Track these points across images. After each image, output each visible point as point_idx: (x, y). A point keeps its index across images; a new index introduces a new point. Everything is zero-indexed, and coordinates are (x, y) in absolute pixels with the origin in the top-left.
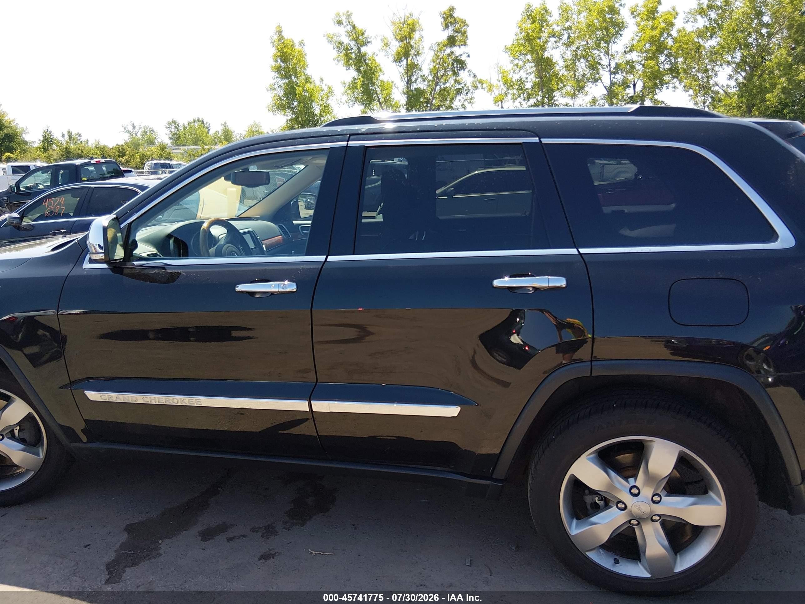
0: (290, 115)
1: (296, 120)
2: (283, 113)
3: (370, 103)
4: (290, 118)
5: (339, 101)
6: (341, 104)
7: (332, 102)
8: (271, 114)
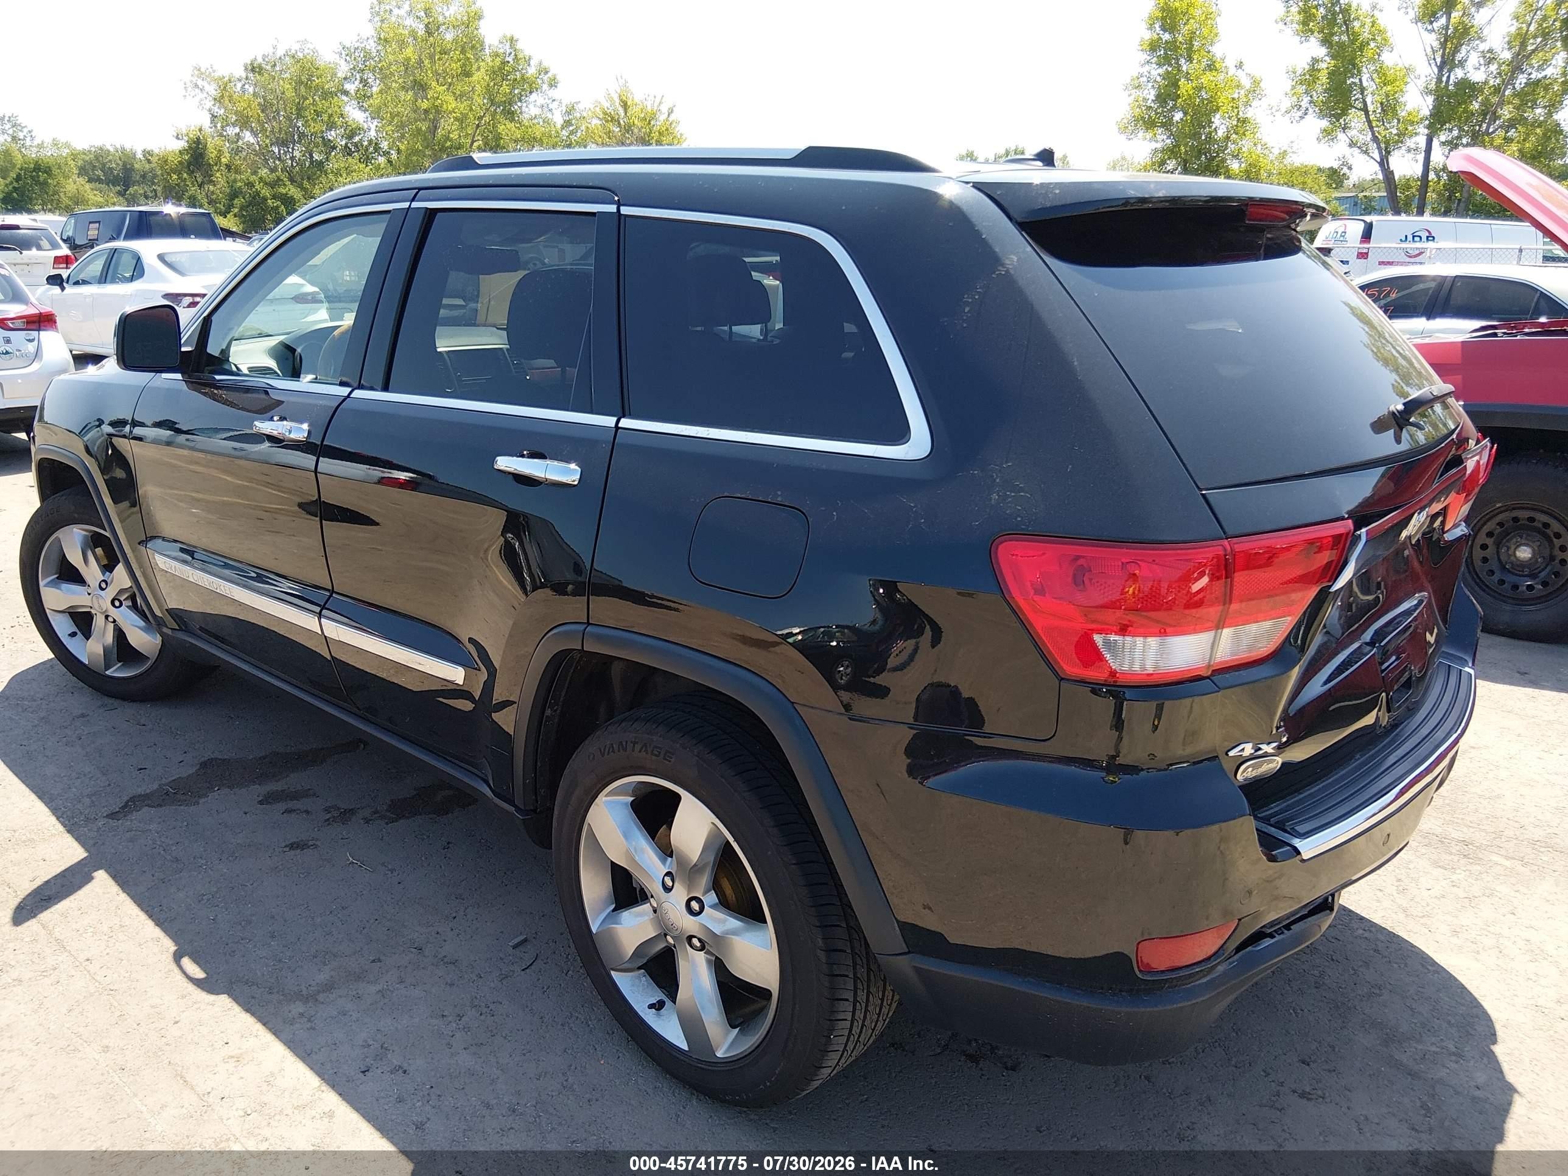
0: (1162, 139)
1: (1172, 152)
2: (1149, 135)
3: (1344, 112)
4: (1159, 145)
5: (1274, 110)
6: (1278, 114)
7: (1256, 112)
8: (1123, 137)
